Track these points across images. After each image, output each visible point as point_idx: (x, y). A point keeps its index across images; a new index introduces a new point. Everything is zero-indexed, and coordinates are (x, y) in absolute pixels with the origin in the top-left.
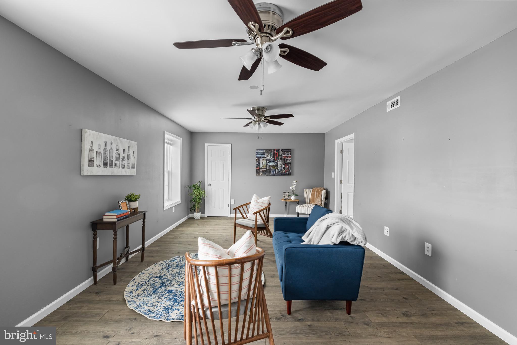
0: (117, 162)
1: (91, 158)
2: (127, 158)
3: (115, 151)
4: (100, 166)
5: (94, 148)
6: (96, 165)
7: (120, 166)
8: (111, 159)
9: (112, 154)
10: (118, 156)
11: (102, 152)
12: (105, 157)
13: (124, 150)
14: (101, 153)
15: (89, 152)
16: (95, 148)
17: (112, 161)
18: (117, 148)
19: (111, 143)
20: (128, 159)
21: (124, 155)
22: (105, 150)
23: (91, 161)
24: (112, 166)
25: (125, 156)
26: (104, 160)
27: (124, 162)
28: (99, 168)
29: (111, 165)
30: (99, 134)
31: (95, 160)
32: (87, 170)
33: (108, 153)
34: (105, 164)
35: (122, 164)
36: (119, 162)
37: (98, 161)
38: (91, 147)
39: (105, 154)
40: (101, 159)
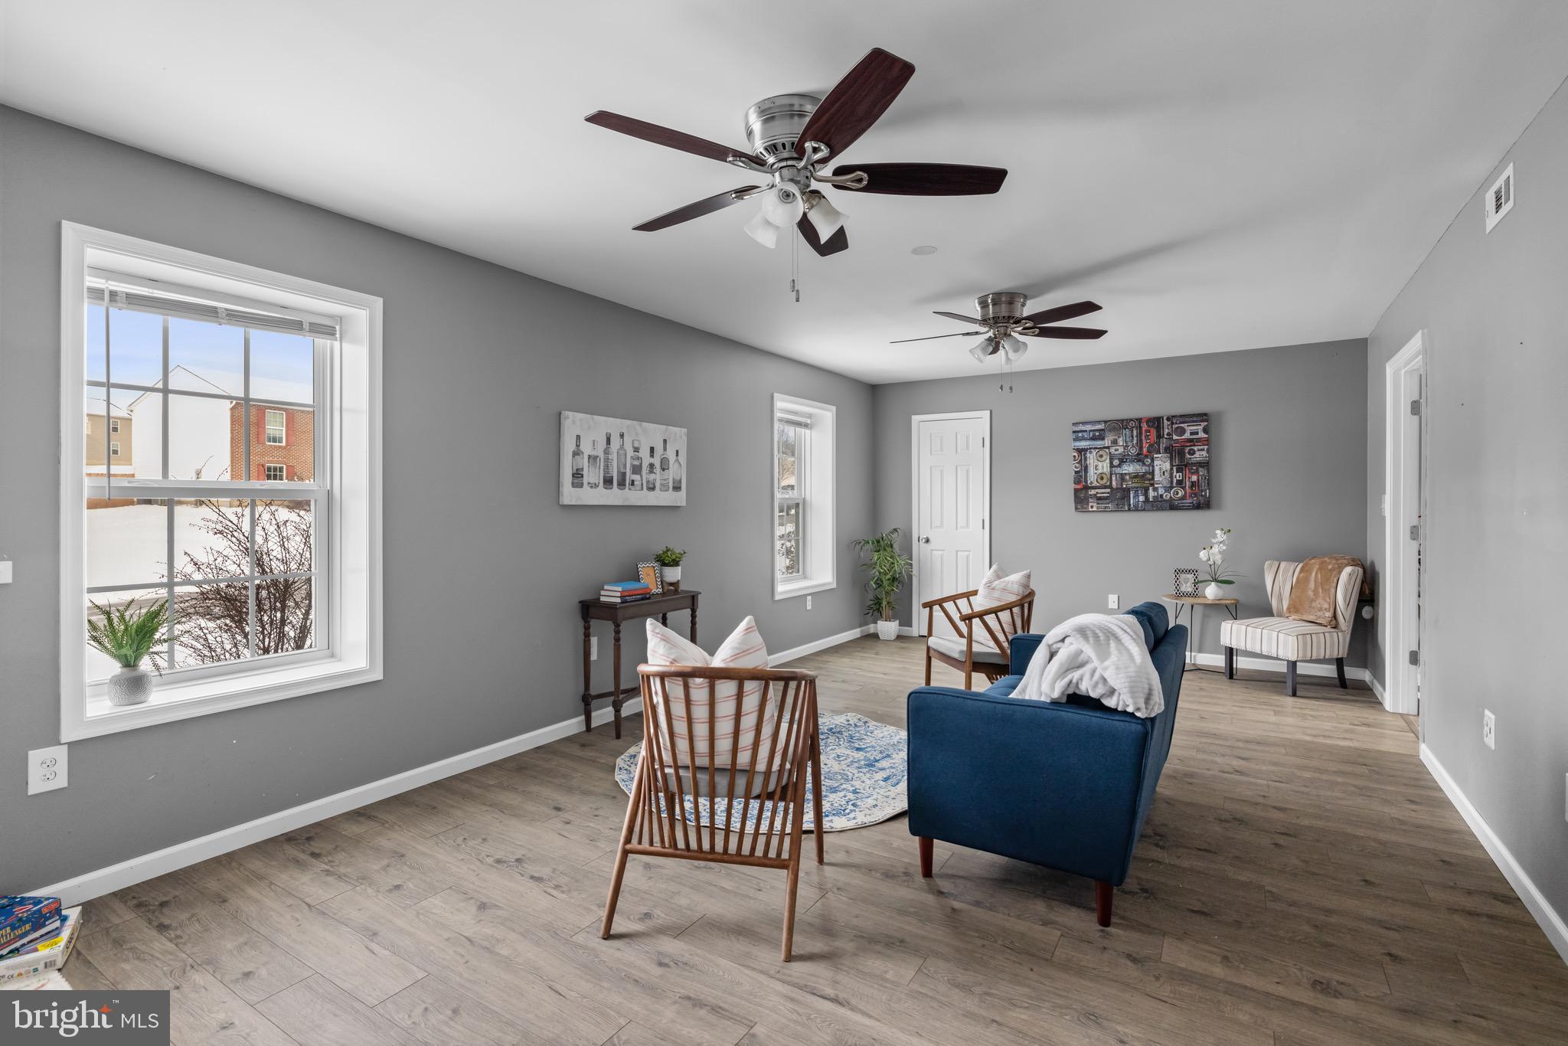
0: (636, 477)
1: (577, 470)
2: (661, 466)
3: (630, 453)
4: (596, 486)
5: (582, 448)
6: (589, 483)
7: (642, 485)
8: (622, 470)
9: (623, 460)
10: (637, 463)
11: (602, 455)
12: (607, 467)
13: (652, 449)
14: (598, 459)
15: (573, 456)
16: (587, 449)
17: (624, 474)
18: (636, 446)
19: (622, 436)
20: (663, 470)
21: (652, 460)
22: (606, 452)
23: (577, 475)
24: (625, 485)
25: (657, 461)
26: (605, 474)
27: (652, 477)
28: (594, 489)
29: (622, 484)
30: (593, 418)
31: (585, 472)
32: (570, 495)
33: (614, 456)
34: (608, 482)
35: (648, 482)
36: (641, 476)
37: (592, 475)
38: (578, 446)
39: (607, 460)
40: (597, 470)
